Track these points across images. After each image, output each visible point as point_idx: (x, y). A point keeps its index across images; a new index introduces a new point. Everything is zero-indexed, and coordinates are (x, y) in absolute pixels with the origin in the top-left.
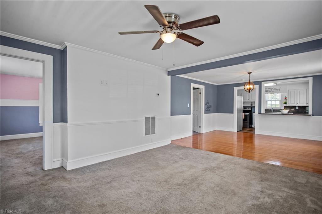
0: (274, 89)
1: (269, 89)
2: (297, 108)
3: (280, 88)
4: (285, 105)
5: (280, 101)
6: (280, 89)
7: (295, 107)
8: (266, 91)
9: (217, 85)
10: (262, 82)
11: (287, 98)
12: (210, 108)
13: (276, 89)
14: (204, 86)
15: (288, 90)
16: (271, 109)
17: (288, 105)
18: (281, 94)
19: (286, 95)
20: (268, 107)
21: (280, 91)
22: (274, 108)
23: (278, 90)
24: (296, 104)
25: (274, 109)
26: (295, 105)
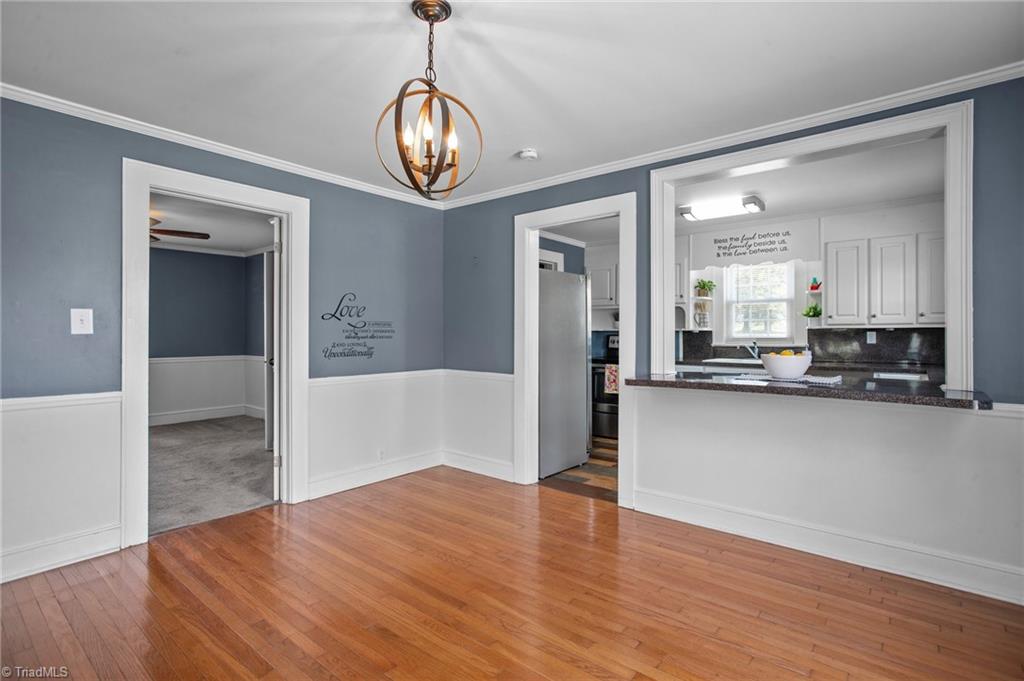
0: (757, 240)
1: (734, 243)
2: (872, 339)
3: (788, 233)
4: (813, 324)
5: (790, 302)
6: (786, 238)
7: (860, 333)
8: (721, 252)
9: (446, 212)
10: (654, 173)
11: (822, 289)
12: (370, 342)
13: (768, 239)
14: (308, 200)
15: (826, 244)
16: (748, 345)
17: (824, 326)
18: (791, 263)
19: (815, 270)
20: (735, 335)
21: (785, 249)
22: (758, 339)
23: (777, 245)
24: (866, 322)
25: (759, 344)
26: (860, 321)
